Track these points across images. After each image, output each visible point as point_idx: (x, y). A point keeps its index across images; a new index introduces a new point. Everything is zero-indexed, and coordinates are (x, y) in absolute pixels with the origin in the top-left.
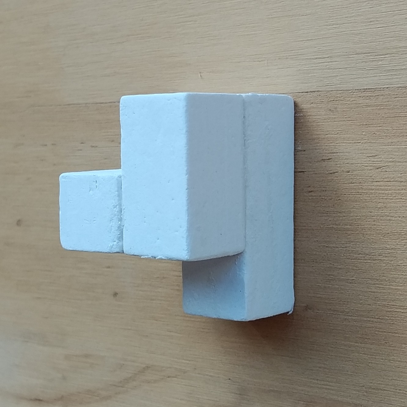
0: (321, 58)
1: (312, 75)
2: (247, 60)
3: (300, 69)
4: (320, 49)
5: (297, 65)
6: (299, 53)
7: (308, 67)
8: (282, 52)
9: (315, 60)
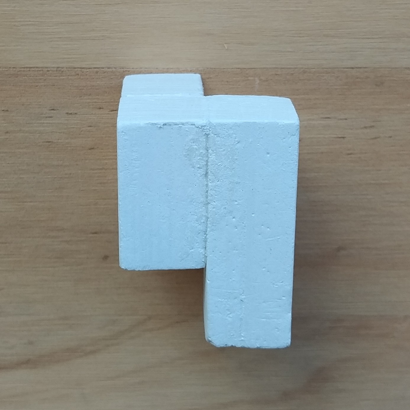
2: (287, 35)
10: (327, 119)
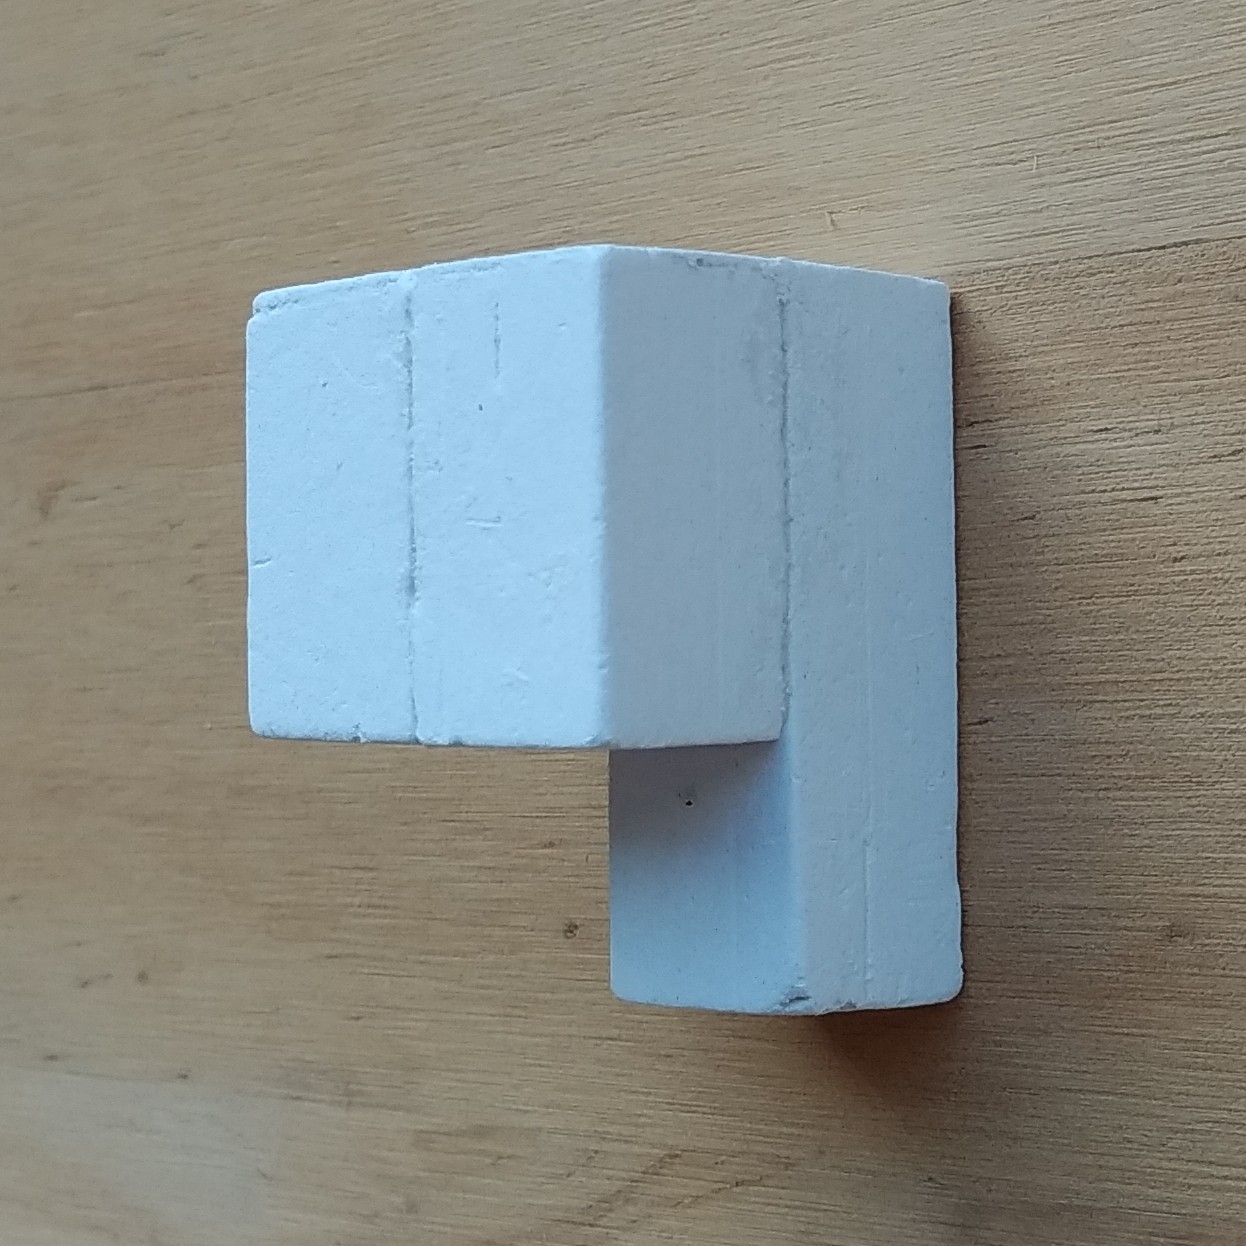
0: (1205, 138)
1: (1180, 191)
2: (977, 162)
3: (1141, 176)
4: (1203, 111)
5: (1130, 165)
6: (1138, 128)
7: (1165, 167)
8: (1084, 128)
9: (1185, 147)
10: (1104, 436)
